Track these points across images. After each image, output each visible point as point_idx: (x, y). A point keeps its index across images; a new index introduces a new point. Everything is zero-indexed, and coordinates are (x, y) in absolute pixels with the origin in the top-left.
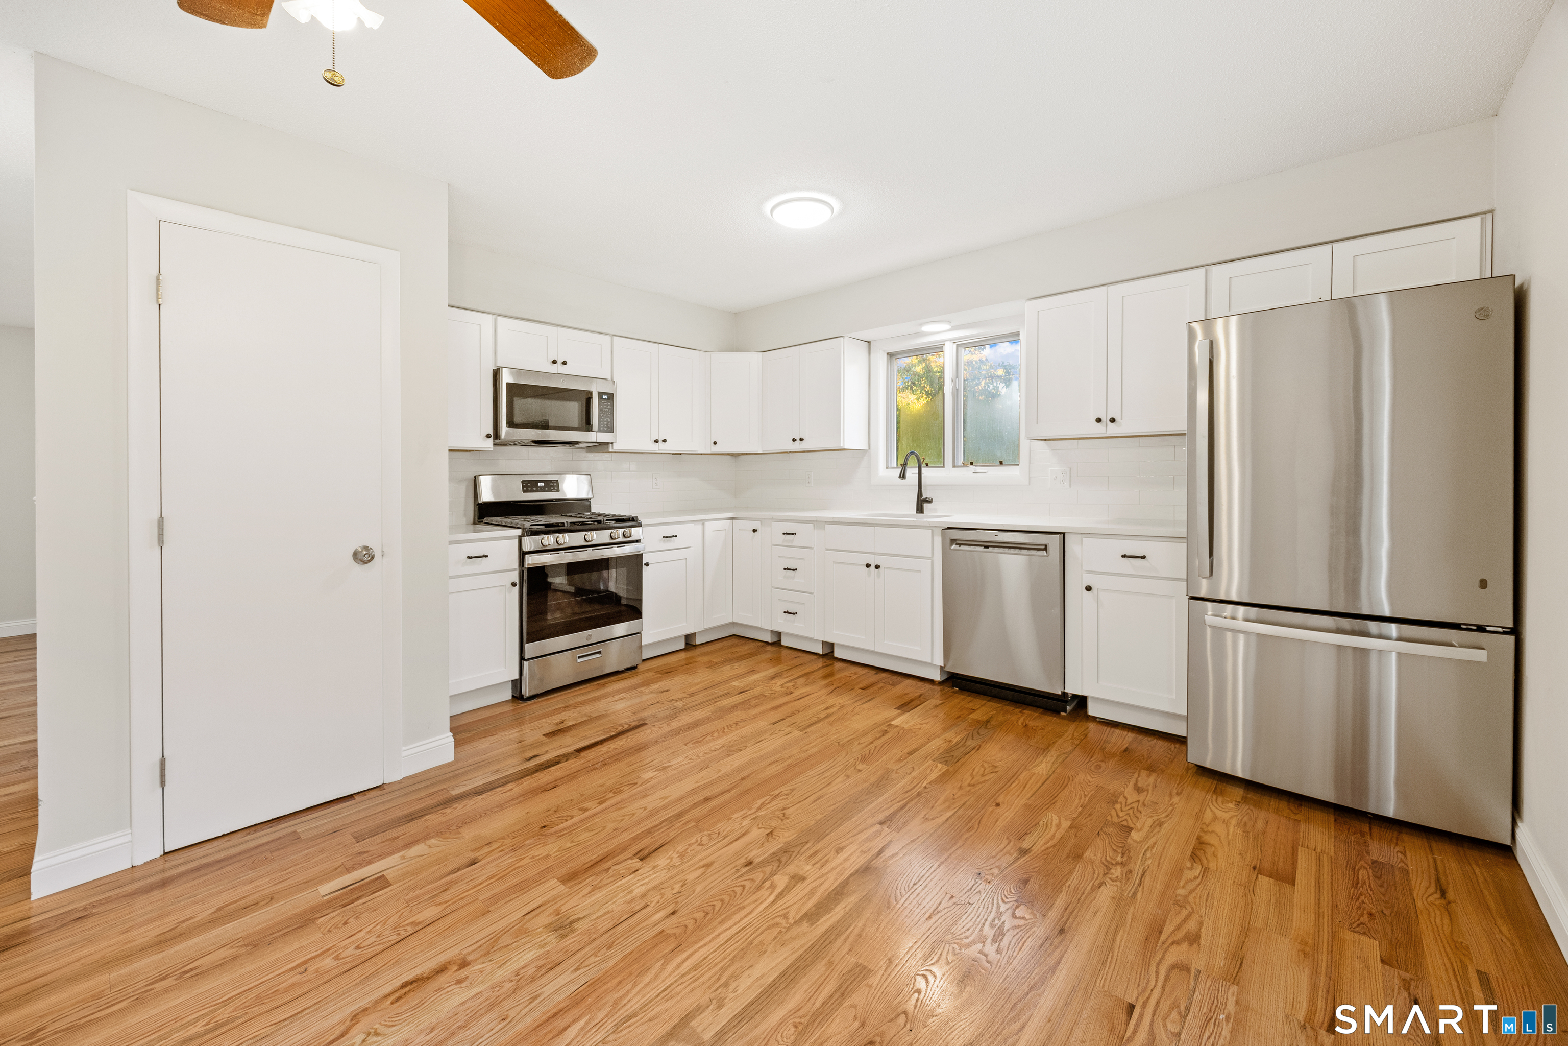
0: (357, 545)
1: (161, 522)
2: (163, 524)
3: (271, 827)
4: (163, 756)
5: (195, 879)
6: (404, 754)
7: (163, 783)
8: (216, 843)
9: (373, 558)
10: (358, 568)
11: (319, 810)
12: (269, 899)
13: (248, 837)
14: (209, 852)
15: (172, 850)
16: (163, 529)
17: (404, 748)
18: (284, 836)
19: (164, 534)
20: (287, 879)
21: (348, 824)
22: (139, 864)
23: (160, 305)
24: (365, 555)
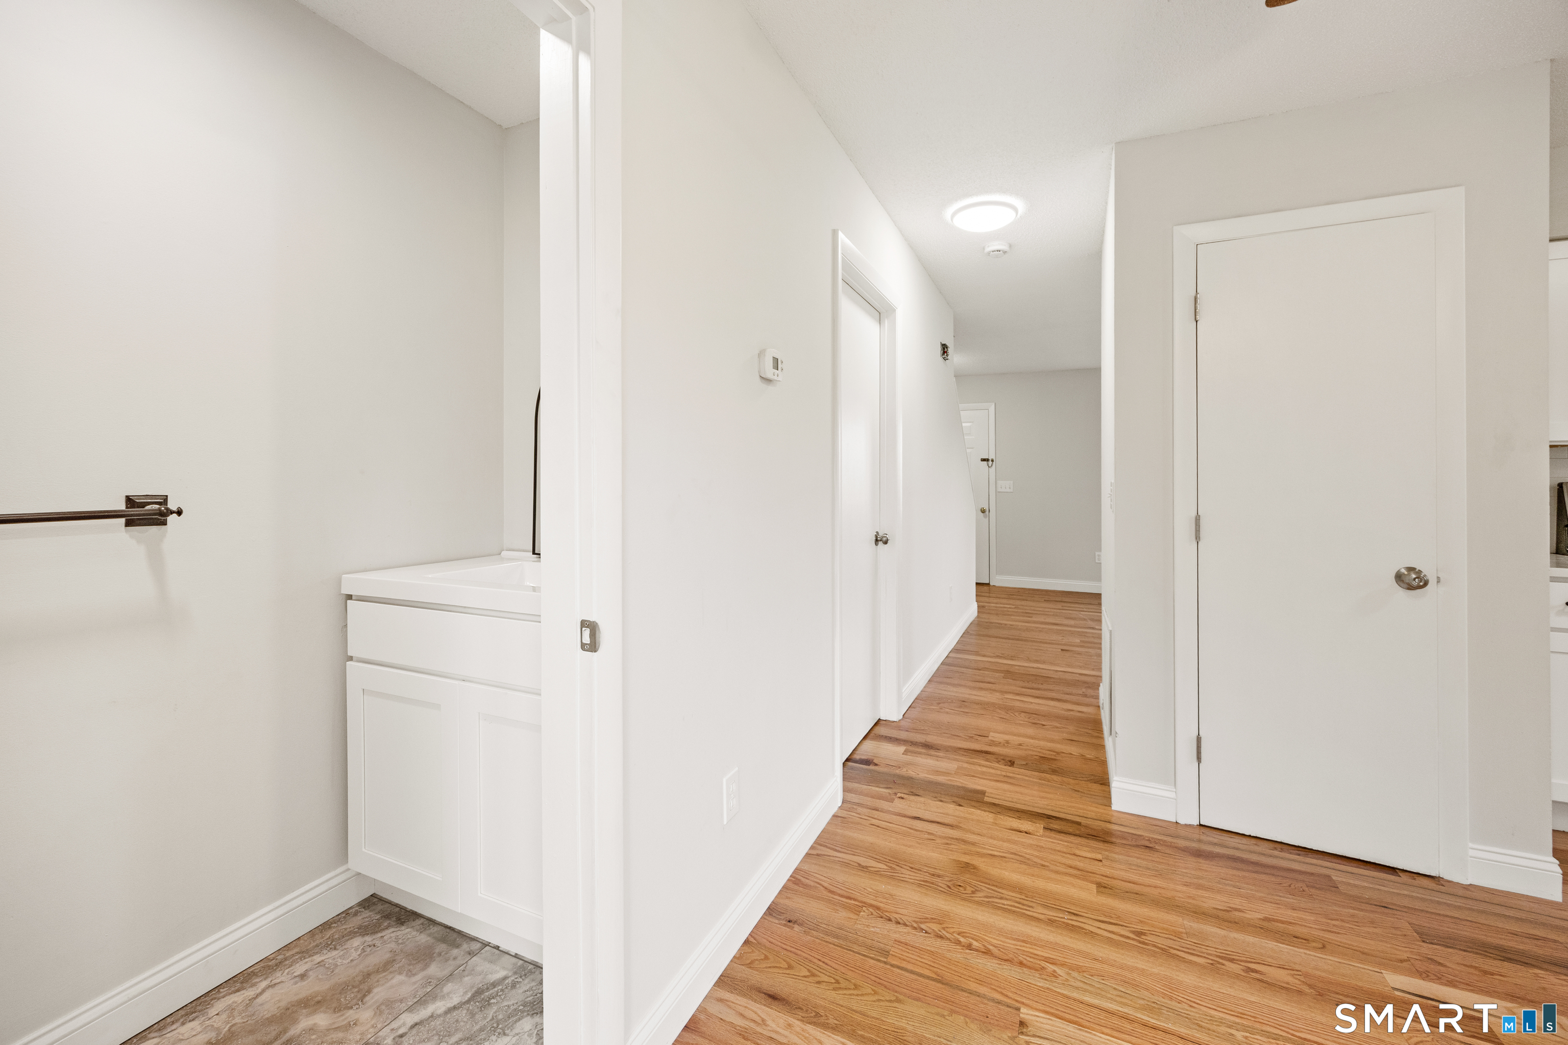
0: (1400, 565)
1: (1198, 519)
2: (1199, 521)
3: (1299, 855)
4: (1199, 735)
5: (1238, 869)
6: (1472, 853)
7: (1199, 759)
8: (1244, 840)
9: (1426, 583)
10: (1402, 594)
11: (1352, 864)
12: (1321, 946)
13: (1276, 853)
14: (1240, 846)
15: (1206, 825)
16: (1199, 525)
17: (1471, 845)
18: (1319, 875)
19: (1201, 530)
20: (1335, 933)
21: (1399, 906)
22: (1181, 823)
23: (1197, 322)
24: (1415, 579)
